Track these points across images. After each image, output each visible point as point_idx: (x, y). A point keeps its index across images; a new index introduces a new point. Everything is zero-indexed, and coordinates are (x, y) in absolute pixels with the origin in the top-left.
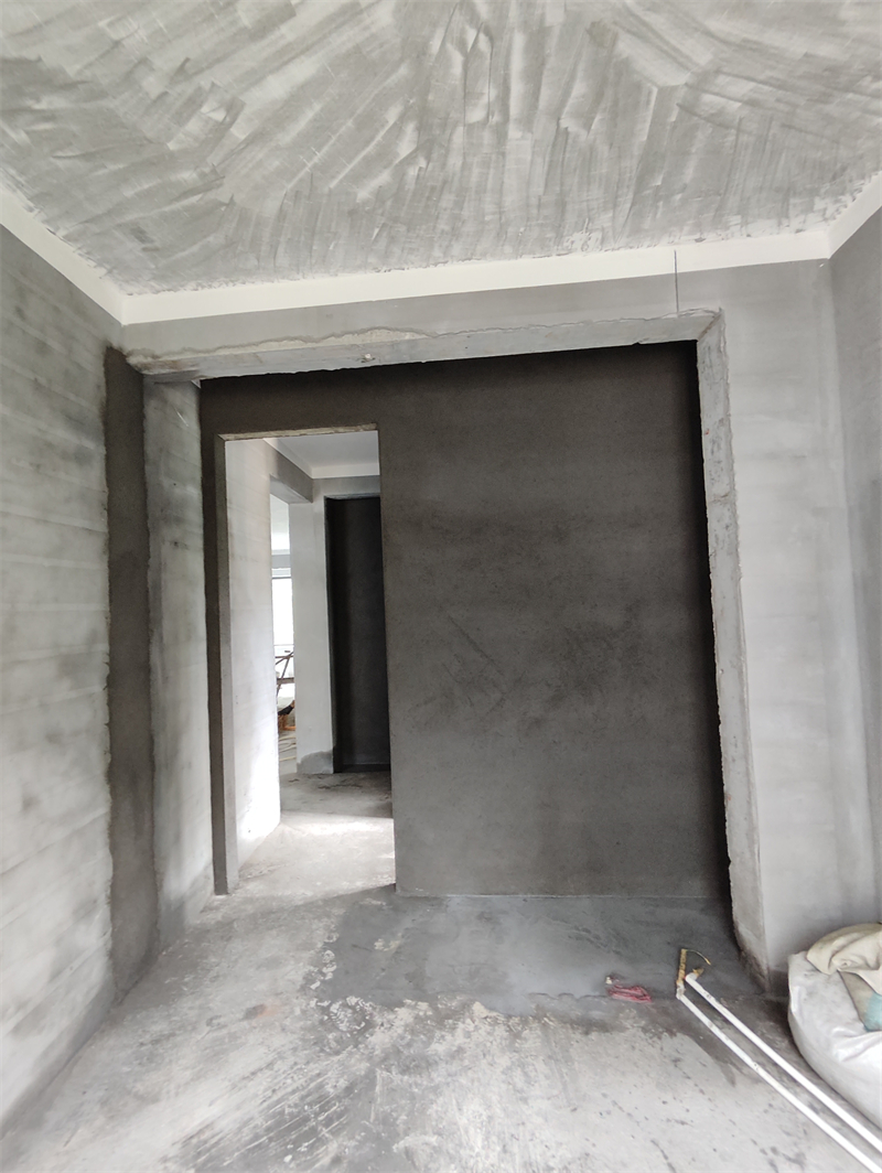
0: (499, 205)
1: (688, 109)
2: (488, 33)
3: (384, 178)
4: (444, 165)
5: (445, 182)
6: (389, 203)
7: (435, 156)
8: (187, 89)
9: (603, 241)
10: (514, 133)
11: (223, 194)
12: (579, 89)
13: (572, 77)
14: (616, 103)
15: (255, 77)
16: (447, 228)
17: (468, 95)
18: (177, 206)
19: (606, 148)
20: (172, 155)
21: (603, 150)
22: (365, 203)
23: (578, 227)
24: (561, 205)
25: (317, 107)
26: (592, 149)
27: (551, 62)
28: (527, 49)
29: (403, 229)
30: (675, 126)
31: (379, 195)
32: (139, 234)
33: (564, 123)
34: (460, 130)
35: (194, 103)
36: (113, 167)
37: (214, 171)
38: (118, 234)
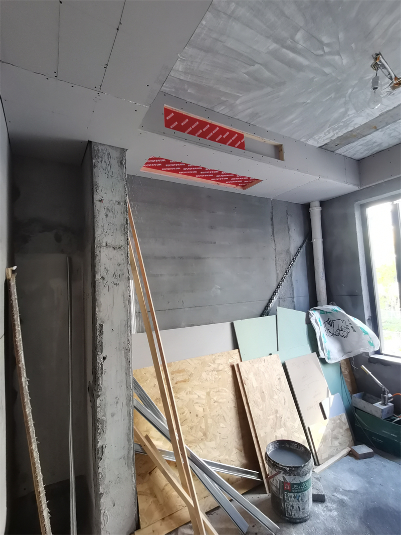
2: (321, 55)
10: (273, 46)
17: (311, 37)
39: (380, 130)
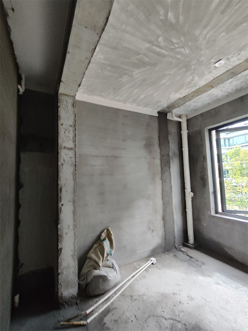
39: (215, 88)
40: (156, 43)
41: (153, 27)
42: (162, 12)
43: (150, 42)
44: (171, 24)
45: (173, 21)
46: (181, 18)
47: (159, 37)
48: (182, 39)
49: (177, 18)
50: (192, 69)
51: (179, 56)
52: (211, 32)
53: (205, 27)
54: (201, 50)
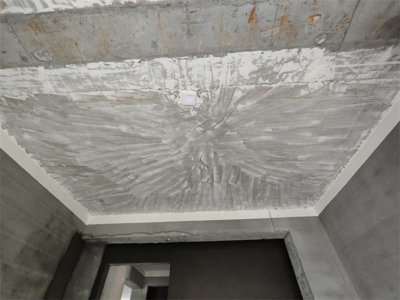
0: (213, 198)
1: (263, 181)
3: (179, 191)
4: (196, 190)
5: (196, 193)
6: (180, 197)
7: (193, 187)
8: (126, 173)
9: (246, 208)
11: (130, 193)
12: (232, 177)
13: (230, 174)
14: (243, 180)
15: (145, 171)
16: (197, 203)
18: (116, 195)
19: (242, 188)
20: (117, 185)
21: (241, 188)
22: (172, 197)
23: (238, 204)
24: (232, 199)
25: (161, 177)
26: (238, 188)
27: (224, 172)
28: (217, 169)
29: (184, 203)
30: (260, 185)
31: (177, 195)
32: (102, 201)
33: (229, 183)
34: (200, 183)
35: (126, 175)
36: (99, 186)
37: (129, 188)
38: (95, 201)
40: (210, 181)
41: (199, 189)
42: (187, 191)
43: (212, 184)
44: (189, 182)
45: (186, 182)
46: (181, 180)
47: (203, 183)
48: (193, 168)
49: (183, 182)
50: (222, 123)
51: (212, 155)
52: (171, 154)
53: (172, 161)
54: (191, 143)
